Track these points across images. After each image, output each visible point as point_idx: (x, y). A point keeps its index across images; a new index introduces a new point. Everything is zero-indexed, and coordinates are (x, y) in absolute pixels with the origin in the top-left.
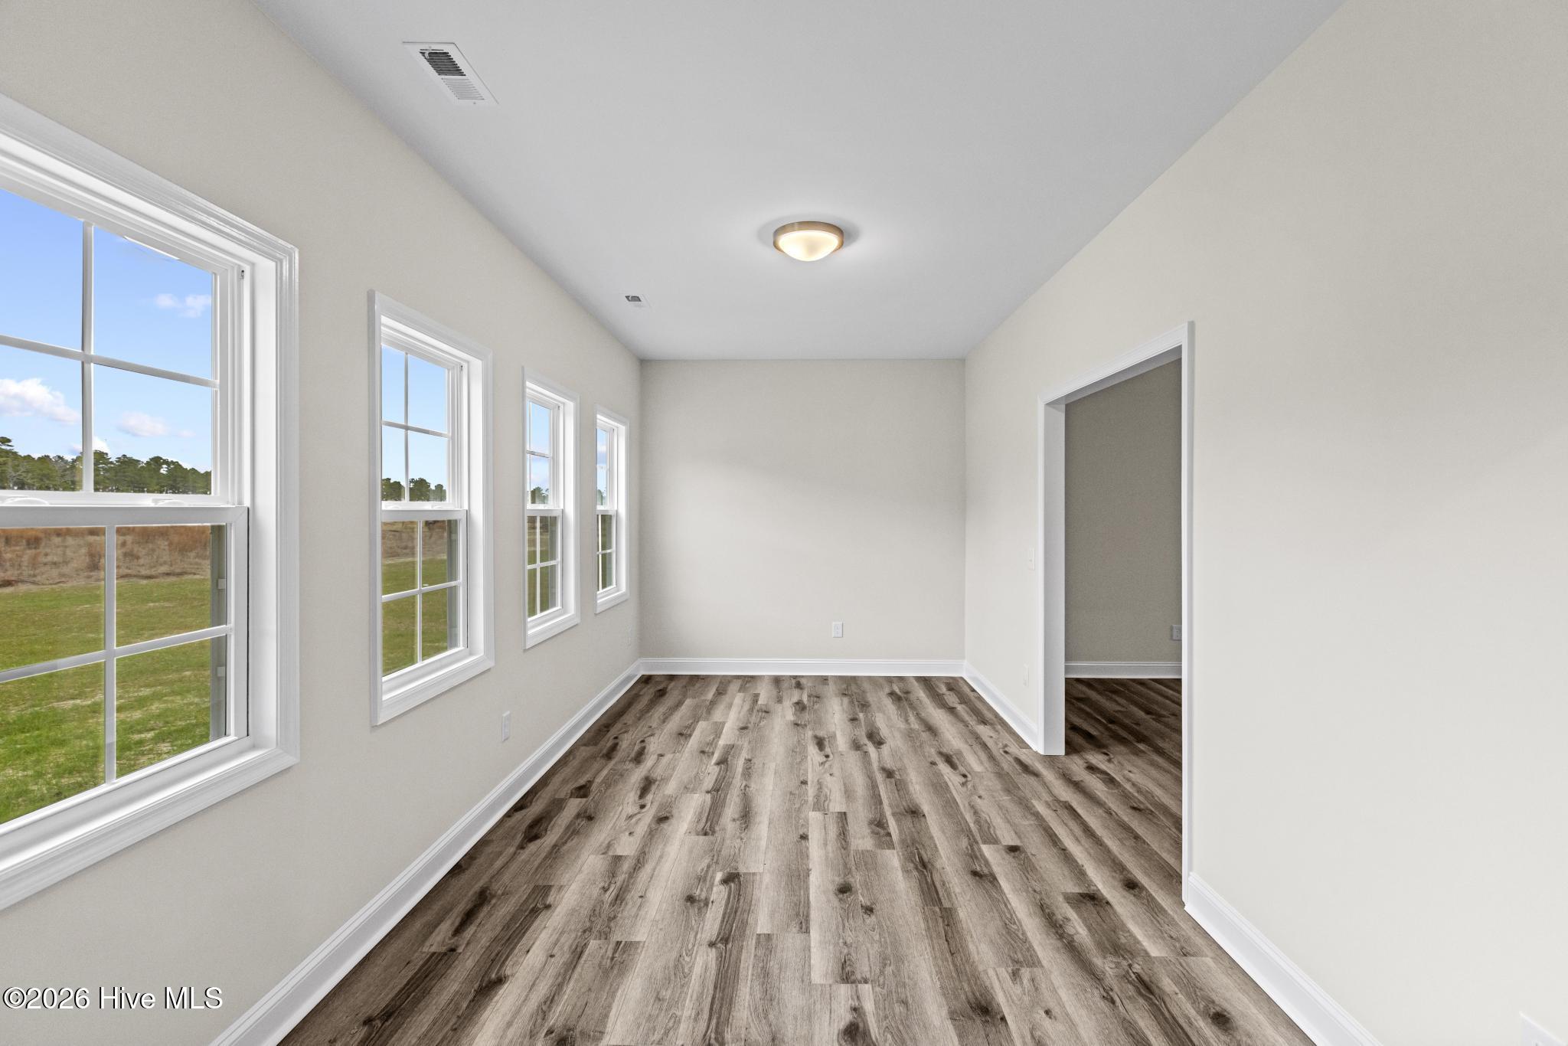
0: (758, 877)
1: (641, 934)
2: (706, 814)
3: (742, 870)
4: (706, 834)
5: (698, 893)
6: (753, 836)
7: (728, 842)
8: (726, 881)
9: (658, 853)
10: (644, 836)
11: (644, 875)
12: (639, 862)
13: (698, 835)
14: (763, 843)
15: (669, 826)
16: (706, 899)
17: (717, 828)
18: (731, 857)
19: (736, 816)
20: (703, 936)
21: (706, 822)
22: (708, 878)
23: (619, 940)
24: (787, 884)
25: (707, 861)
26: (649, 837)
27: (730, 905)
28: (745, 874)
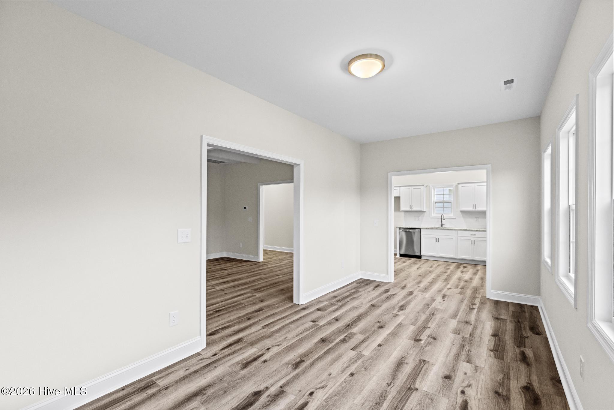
0: (408, 338)
1: (452, 335)
2: (421, 372)
3: (412, 342)
4: (424, 361)
5: (432, 340)
6: (402, 352)
7: (415, 353)
8: (420, 340)
9: (448, 358)
10: (458, 370)
11: (454, 351)
12: (457, 357)
13: (428, 362)
14: (399, 348)
15: (444, 372)
16: (429, 337)
17: (418, 362)
18: (415, 347)
19: (405, 365)
20: (431, 330)
21: (422, 367)
22: (427, 343)
23: (458, 335)
24: (398, 334)
25: (426, 349)
26: (455, 369)
27: (421, 334)
28: (412, 340)
